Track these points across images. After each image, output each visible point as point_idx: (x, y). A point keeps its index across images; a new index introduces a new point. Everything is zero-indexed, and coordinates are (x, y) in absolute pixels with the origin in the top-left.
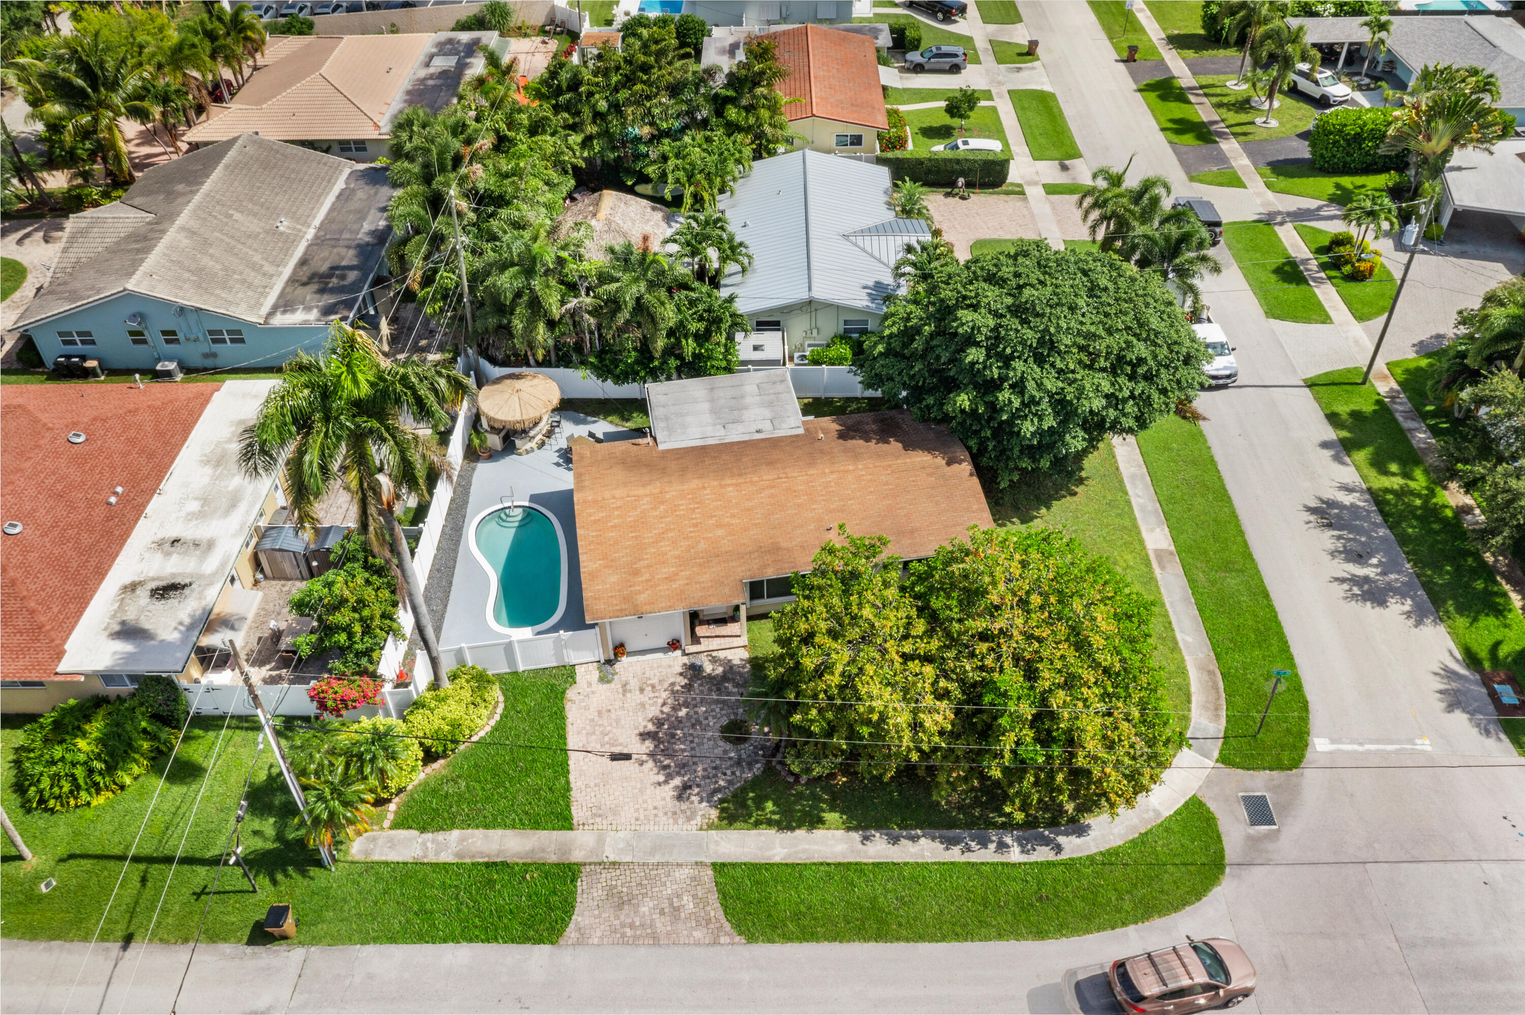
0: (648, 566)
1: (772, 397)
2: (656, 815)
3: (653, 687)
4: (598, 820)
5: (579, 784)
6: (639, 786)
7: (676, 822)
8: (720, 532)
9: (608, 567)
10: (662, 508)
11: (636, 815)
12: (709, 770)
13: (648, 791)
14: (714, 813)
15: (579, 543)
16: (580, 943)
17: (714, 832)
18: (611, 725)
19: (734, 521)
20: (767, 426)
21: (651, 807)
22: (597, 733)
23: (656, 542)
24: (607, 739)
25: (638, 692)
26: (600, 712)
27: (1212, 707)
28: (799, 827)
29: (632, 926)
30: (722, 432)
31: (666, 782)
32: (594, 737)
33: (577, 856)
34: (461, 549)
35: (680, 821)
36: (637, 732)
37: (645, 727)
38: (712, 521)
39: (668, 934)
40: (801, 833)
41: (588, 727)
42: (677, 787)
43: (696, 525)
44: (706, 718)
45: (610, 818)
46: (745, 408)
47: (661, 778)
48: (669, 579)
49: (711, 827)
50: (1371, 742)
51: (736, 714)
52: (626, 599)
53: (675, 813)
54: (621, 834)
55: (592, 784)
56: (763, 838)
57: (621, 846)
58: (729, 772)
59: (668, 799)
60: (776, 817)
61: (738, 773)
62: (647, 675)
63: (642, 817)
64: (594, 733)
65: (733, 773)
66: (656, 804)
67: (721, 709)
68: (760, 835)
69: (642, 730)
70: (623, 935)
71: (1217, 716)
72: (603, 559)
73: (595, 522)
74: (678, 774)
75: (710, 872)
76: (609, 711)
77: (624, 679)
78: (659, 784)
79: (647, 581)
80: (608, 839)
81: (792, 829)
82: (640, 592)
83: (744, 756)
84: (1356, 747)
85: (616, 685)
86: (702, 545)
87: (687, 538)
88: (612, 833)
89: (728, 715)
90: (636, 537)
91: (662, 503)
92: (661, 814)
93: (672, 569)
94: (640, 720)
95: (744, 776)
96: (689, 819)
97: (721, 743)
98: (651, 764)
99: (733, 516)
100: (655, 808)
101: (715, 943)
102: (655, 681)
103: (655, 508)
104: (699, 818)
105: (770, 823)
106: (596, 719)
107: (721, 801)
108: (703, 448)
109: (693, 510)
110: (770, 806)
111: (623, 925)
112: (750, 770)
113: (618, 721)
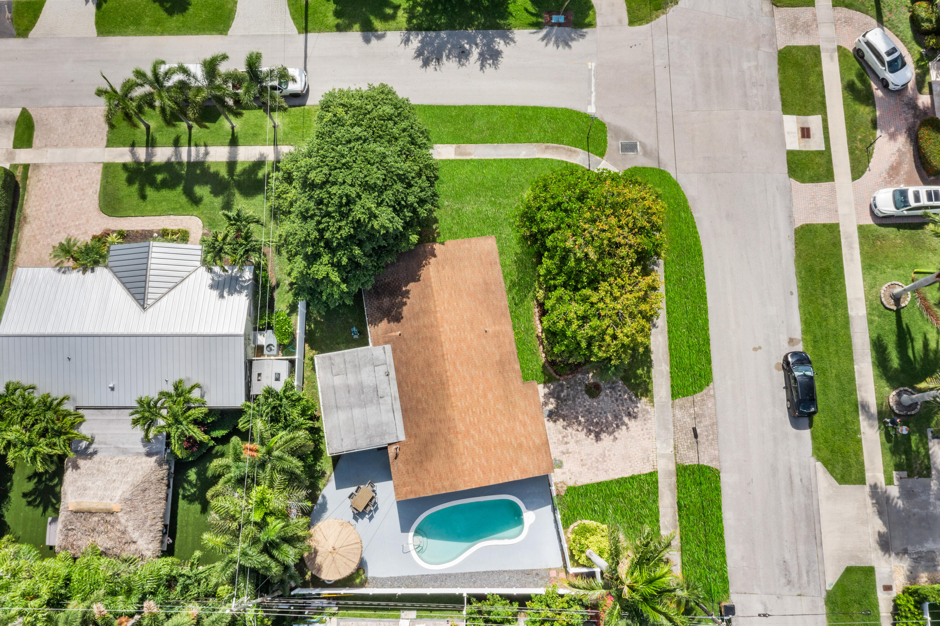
0: (516, 438)
1: (348, 365)
2: (647, 429)
3: (564, 437)
4: (651, 458)
5: (629, 471)
6: (629, 439)
7: (650, 419)
8: (490, 396)
9: (517, 463)
10: (472, 432)
11: (647, 439)
12: (618, 403)
13: (633, 434)
14: (644, 400)
15: (501, 482)
16: (717, 458)
17: (655, 400)
18: (591, 458)
19: (482, 388)
20: (381, 370)
21: (642, 432)
22: (597, 465)
23: (498, 435)
24: (600, 459)
25: (568, 445)
26: (583, 465)
27: (570, 153)
28: (650, 357)
29: (707, 436)
30: (388, 399)
31: (626, 425)
32: (600, 467)
33: (672, 467)
34: (454, 572)
35: (649, 417)
36: (595, 444)
37: (592, 439)
38: (482, 401)
39: (710, 418)
40: (653, 357)
41: (593, 471)
42: (629, 420)
43: (485, 411)
44: (585, 406)
45: (649, 452)
46: (361, 384)
47: (624, 428)
48: (524, 425)
49: (652, 401)
50: (590, 87)
51: (582, 390)
52: (538, 450)
53: (645, 420)
54: (658, 445)
55: (630, 464)
56: (657, 375)
57: (665, 445)
58: (619, 393)
59: (637, 424)
60: (645, 368)
61: (619, 388)
62: (556, 441)
63: (648, 436)
64: (597, 467)
65: (619, 391)
66: (640, 430)
67: (579, 398)
68: (655, 377)
69: (594, 441)
70: (713, 439)
71: (575, 152)
72: (512, 467)
73: (484, 473)
74: (621, 419)
75: (677, 400)
76: (582, 460)
77: (559, 454)
78: (628, 428)
79: (526, 438)
80: (662, 452)
81: (651, 361)
82: (534, 442)
83: (609, 386)
84: (593, 95)
85: (564, 458)
86: (500, 406)
87: (495, 415)
88: (658, 450)
89: (583, 395)
90: (495, 447)
91: (468, 432)
92: (646, 427)
93: (517, 423)
94: (587, 442)
95: (621, 385)
96: (648, 412)
97: (601, 398)
98: (616, 434)
99: (477, 388)
100: (642, 430)
101: (714, 396)
102: (560, 437)
103: (473, 437)
104: (647, 407)
105: (649, 372)
106: (587, 467)
107: (636, 396)
108: (405, 412)
109: (473, 412)
110: (639, 372)
111: (707, 440)
112: (617, 383)
113: (588, 455)
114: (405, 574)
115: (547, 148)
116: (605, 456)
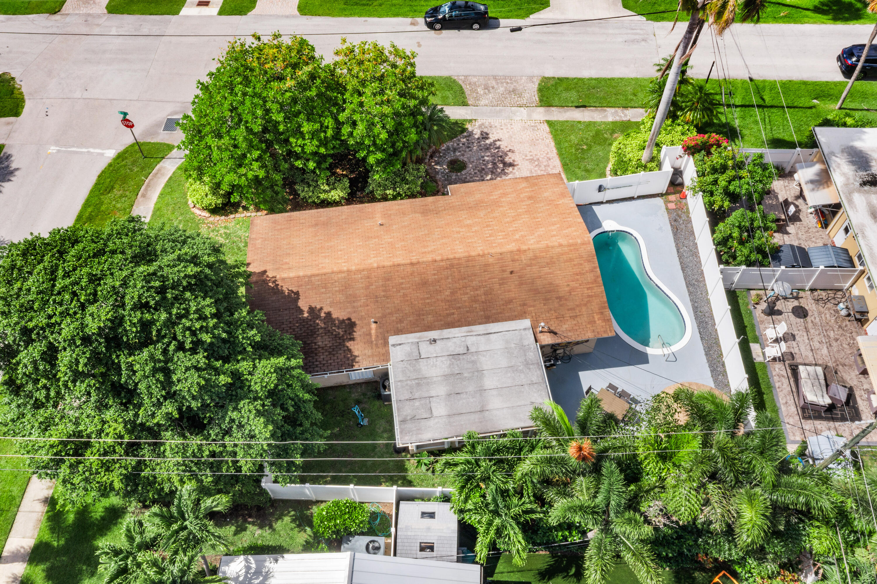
0: (522, 201)
1: (417, 395)
2: (501, 126)
4: (532, 125)
5: (548, 141)
6: (513, 139)
7: (490, 123)
8: (469, 222)
10: (517, 237)
11: (512, 126)
12: (471, 146)
13: (505, 137)
14: (467, 127)
15: (578, 213)
16: (531, 78)
17: (469, 118)
18: (535, 171)
19: (458, 229)
20: (426, 349)
21: (504, 130)
22: (543, 166)
23: (518, 215)
24: (536, 163)
27: (159, 175)
29: (507, 83)
30: (470, 341)
31: (495, 141)
32: (545, 164)
33: (542, 110)
34: (690, 304)
35: (487, 123)
36: (518, 167)
37: (512, 170)
38: (474, 229)
39: (489, 80)
41: (549, 169)
42: (489, 138)
43: (488, 226)
44: (475, 173)
45: (526, 125)
46: (447, 377)
47: (498, 143)
48: (505, 194)
49: (470, 121)
50: (81, 153)
51: (456, 175)
52: (535, 184)
53: (490, 127)
54: (518, 118)
55: (540, 140)
57: (518, 114)
58: (460, 145)
59: (493, 133)
61: (455, 145)
63: (508, 125)
65: (458, 145)
66: (500, 131)
67: (466, 178)
69: (514, 168)
70: (511, 80)
71: (159, 170)
73: (570, 226)
74: (489, 145)
75: (470, 102)
78: (499, 140)
80: (525, 116)
82: (526, 187)
83: (451, 153)
84: (92, 150)
86: (482, 214)
87: (494, 218)
88: (524, 119)
89: (462, 175)
90: (534, 218)
91: (517, 240)
92: (497, 127)
93: (504, 199)
94: (517, 173)
95: (451, 143)
96: (483, 124)
97: (466, 159)
98: (505, 150)
99: (458, 232)
100: (501, 129)
101: (466, 76)
103: (523, 236)
104: (476, 125)
106: (545, 174)
107: (463, 132)
108: (488, 319)
109: (490, 236)
111: (511, 83)
112: (448, 146)
113: (531, 173)
114: (704, 359)
115: (144, 196)
116: (532, 159)
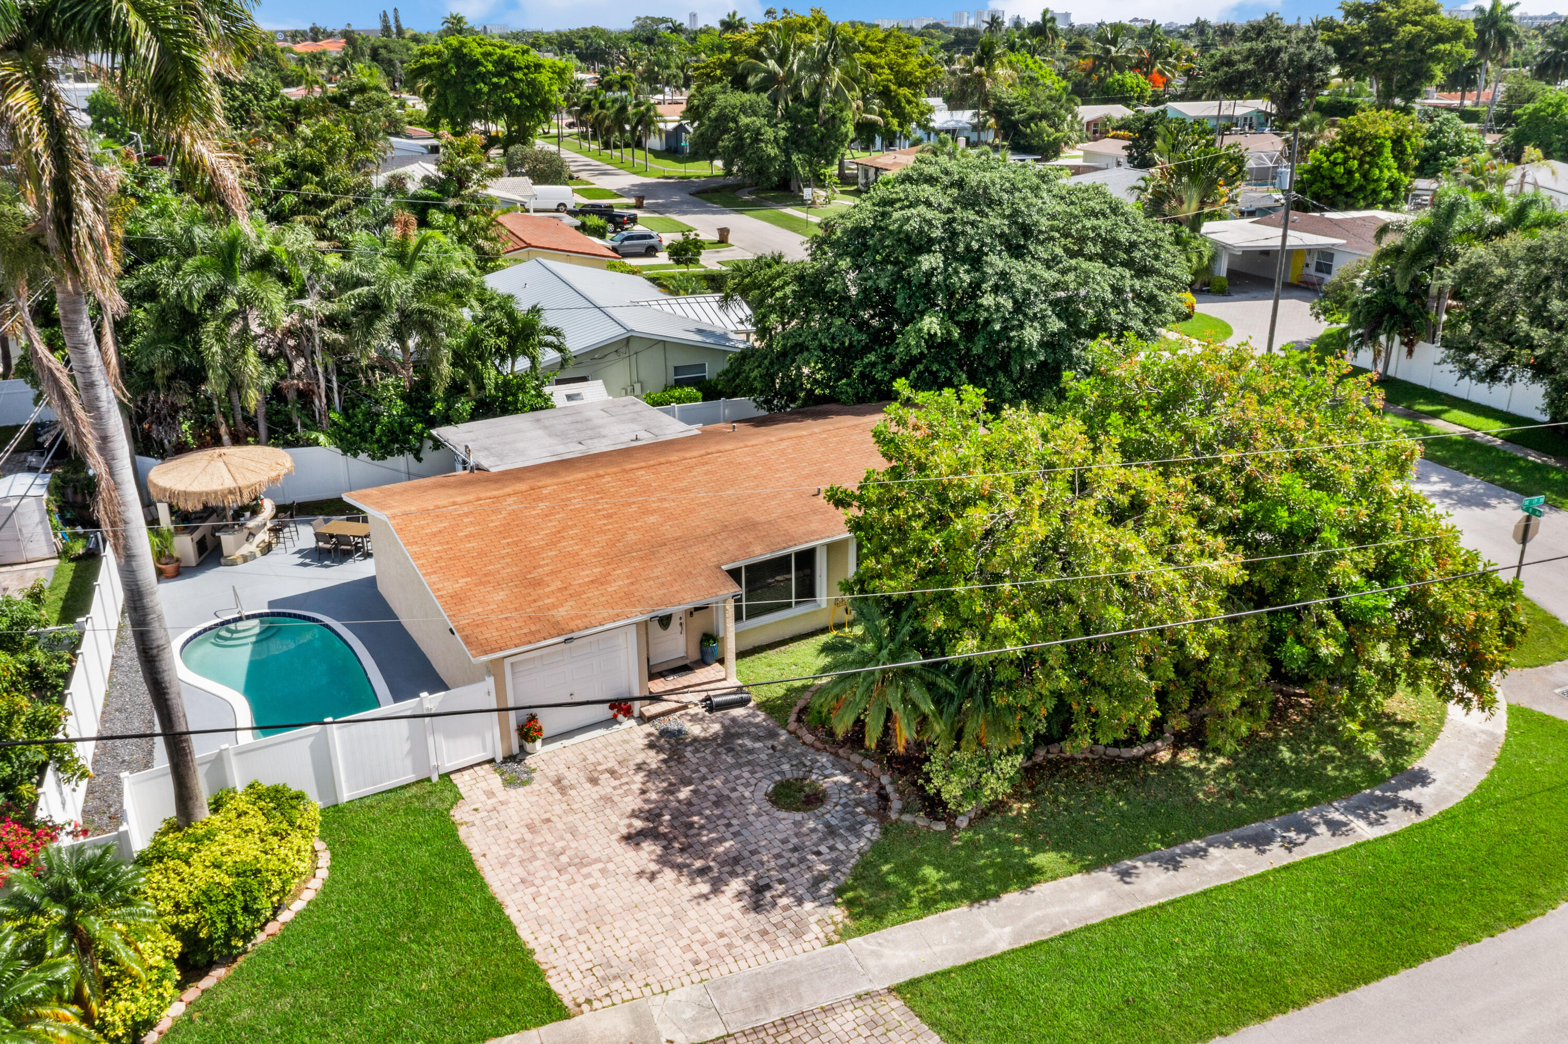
0: (552, 573)
1: (631, 415)
2: (730, 946)
3: (612, 772)
4: (617, 985)
5: (543, 939)
6: (668, 910)
7: (774, 945)
8: (652, 519)
9: (481, 583)
10: (542, 505)
11: (690, 955)
12: (787, 855)
13: (692, 914)
14: (838, 914)
17: (858, 940)
18: (562, 838)
19: (666, 505)
20: (643, 435)
21: (711, 936)
22: (541, 855)
23: (554, 544)
24: (564, 859)
25: (588, 785)
26: (531, 828)
28: (1005, 888)
30: (582, 447)
31: (716, 892)
32: (537, 864)
35: (783, 942)
36: (616, 836)
37: (630, 826)
38: (633, 509)
40: (1012, 898)
41: (518, 852)
42: (739, 895)
43: (609, 517)
44: (734, 790)
45: (639, 976)
46: (600, 427)
47: (705, 888)
48: (598, 582)
49: (845, 934)
51: (782, 773)
52: (533, 618)
53: (764, 933)
54: (678, 995)
55: (572, 932)
56: (953, 923)
57: (689, 1014)
58: (823, 849)
59: (738, 915)
60: (955, 885)
61: (841, 846)
62: (591, 759)
63: (703, 956)
64: (535, 857)
65: (832, 848)
66: (719, 928)
67: (752, 772)
68: (947, 920)
69: (624, 831)
72: (468, 575)
73: (434, 535)
74: (733, 874)
75: (897, 1003)
76: (548, 820)
77: (552, 774)
78: (706, 897)
79: (560, 590)
80: (656, 1012)
81: (996, 896)
82: (554, 606)
83: (834, 822)
85: (540, 784)
86: (632, 537)
87: (602, 532)
88: (659, 999)
90: (516, 543)
92: (738, 941)
93: (597, 570)
94: (614, 819)
95: (854, 847)
96: (797, 934)
97: (782, 815)
98: (669, 875)
100: (721, 935)
102: (612, 764)
103: (530, 507)
104: (815, 928)
105: (951, 898)
106: (528, 837)
107: (839, 891)
110: (929, 872)
112: (859, 836)
113: (573, 832)
116: (582, 865)
